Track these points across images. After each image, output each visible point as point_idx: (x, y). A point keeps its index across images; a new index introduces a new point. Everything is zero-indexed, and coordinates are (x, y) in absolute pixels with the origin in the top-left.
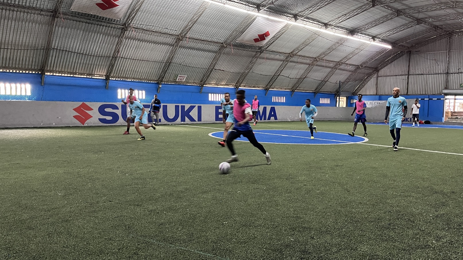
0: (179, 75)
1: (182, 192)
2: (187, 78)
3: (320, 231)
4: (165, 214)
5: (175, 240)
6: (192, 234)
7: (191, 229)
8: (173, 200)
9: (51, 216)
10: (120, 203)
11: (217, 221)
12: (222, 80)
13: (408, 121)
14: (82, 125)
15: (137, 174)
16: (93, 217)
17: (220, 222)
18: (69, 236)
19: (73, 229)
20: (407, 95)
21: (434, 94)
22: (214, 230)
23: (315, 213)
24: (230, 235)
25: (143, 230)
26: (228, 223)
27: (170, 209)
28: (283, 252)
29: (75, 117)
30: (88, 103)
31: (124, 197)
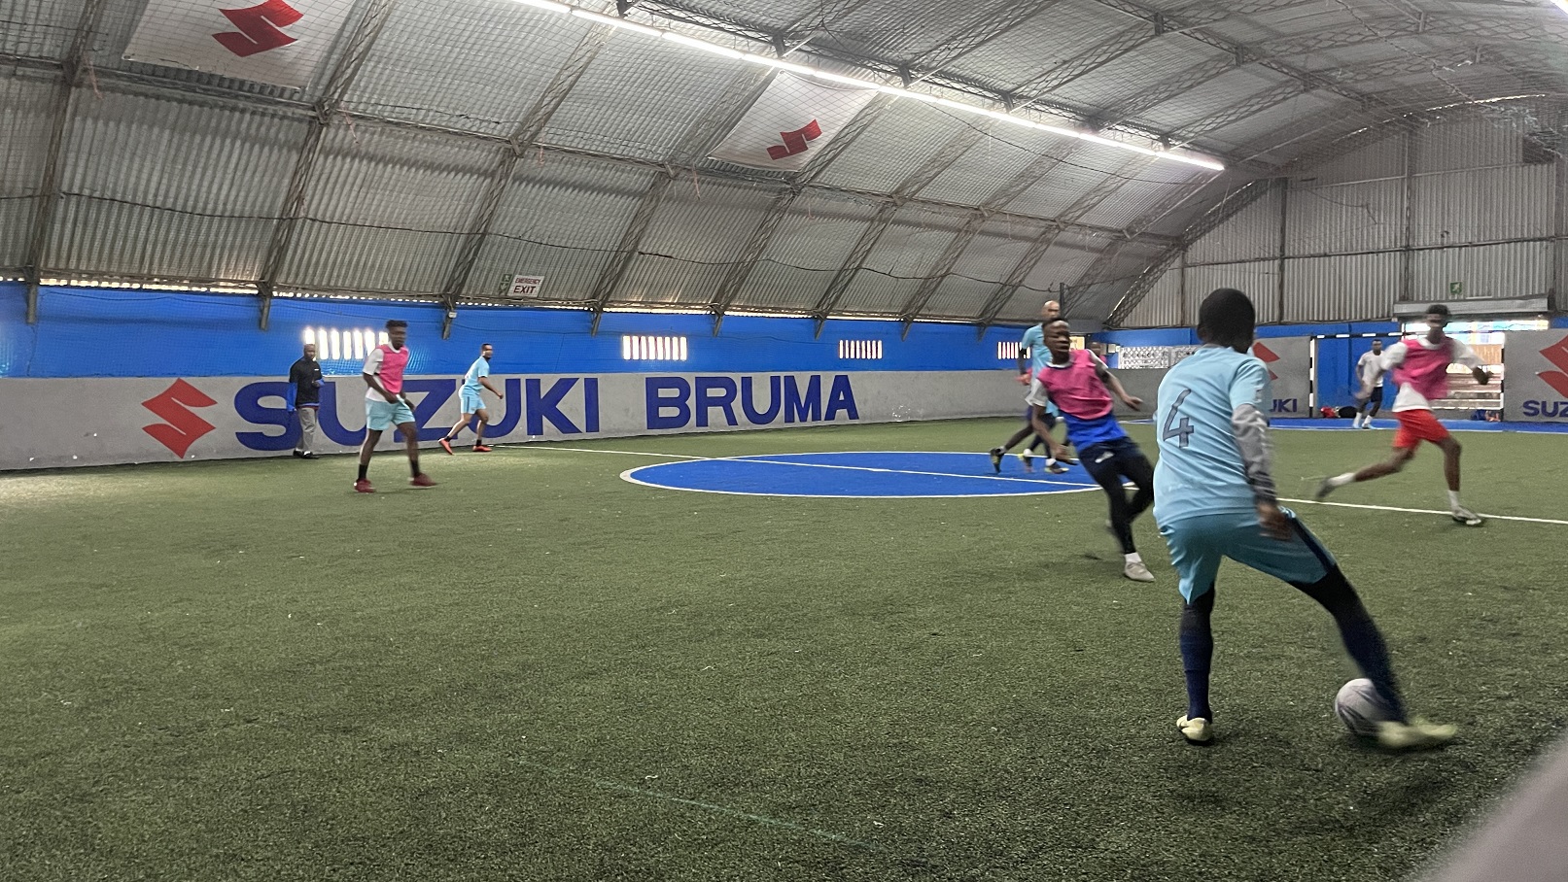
0: (517, 276)
1: (508, 677)
2: (546, 283)
3: (974, 790)
4: (441, 758)
5: (469, 848)
6: (532, 822)
7: (529, 805)
8: (474, 705)
9: (28, 782)
10: (282, 726)
11: (623, 773)
12: (665, 288)
13: (1287, 410)
14: (177, 459)
15: (356, 620)
16: (178, 779)
17: (634, 777)
18: (86, 850)
19: (101, 825)
20: (1281, 324)
21: (1368, 320)
22: (611, 805)
23: (963, 727)
24: (664, 819)
25: (355, 818)
26: (659, 779)
27: (462, 737)
28: (842, 869)
29: (152, 430)
30: (193, 381)
31: (300, 703)
